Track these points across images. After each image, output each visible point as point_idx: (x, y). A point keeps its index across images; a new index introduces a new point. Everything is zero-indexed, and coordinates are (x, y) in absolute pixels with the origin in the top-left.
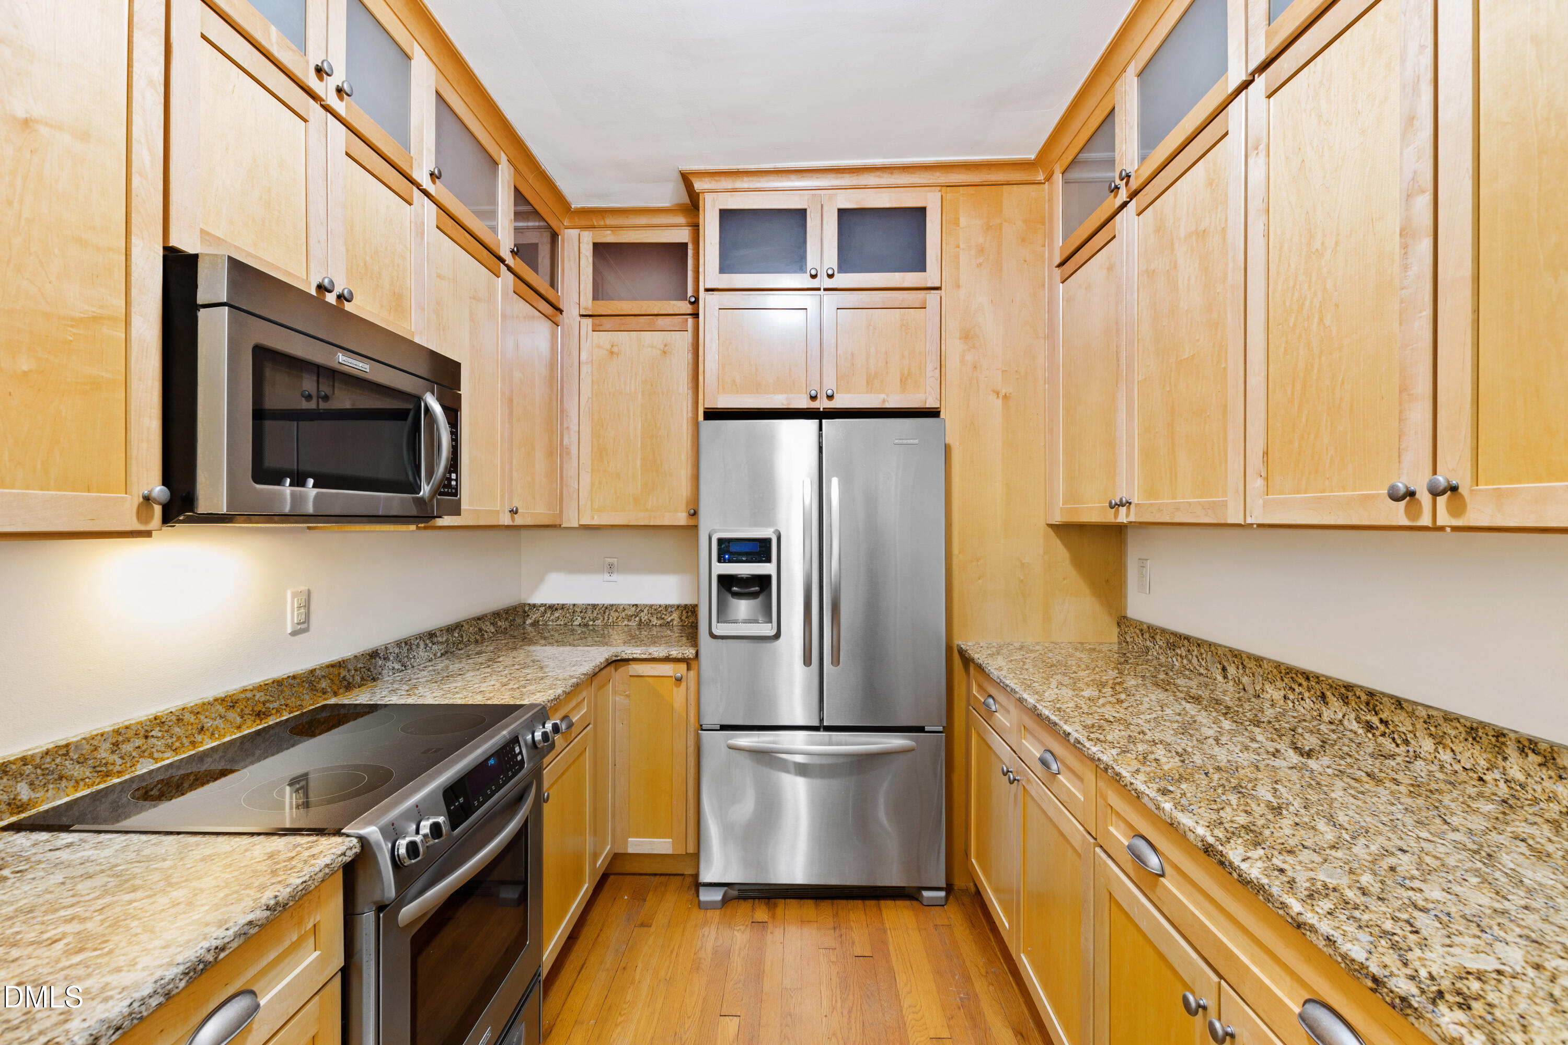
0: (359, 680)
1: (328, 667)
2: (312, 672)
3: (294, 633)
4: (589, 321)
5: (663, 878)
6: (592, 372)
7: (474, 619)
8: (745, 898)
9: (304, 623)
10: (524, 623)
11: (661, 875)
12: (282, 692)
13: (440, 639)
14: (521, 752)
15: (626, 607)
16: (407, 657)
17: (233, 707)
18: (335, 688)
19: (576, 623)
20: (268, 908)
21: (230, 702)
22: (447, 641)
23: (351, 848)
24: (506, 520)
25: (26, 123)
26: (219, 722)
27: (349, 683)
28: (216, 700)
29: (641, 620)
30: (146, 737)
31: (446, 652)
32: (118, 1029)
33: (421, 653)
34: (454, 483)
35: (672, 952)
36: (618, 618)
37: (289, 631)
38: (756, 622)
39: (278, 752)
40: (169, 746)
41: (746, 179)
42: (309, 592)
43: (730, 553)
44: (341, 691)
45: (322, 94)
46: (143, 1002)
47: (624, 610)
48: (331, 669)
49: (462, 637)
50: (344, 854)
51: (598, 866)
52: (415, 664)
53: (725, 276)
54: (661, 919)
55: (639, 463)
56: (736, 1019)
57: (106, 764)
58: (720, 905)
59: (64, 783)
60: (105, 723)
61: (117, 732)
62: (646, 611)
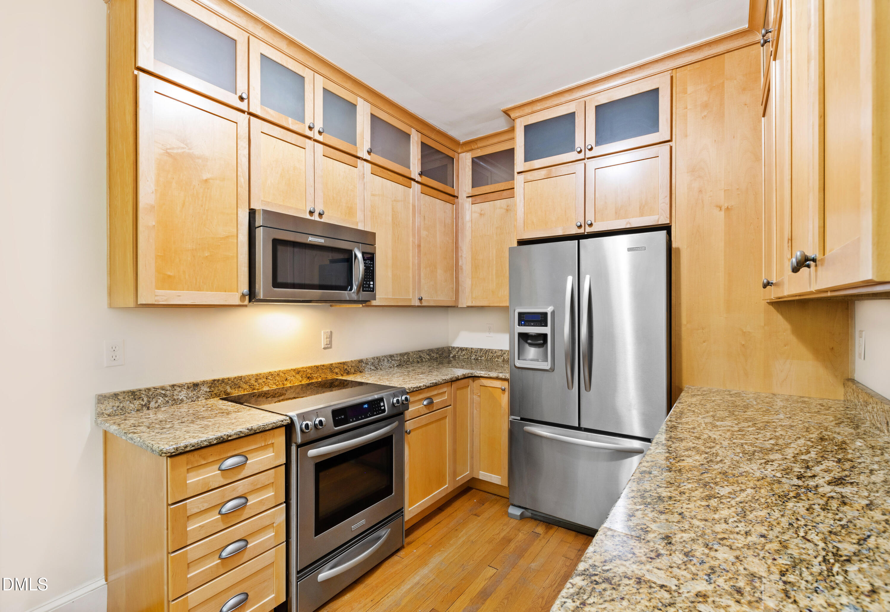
0: (353, 371)
1: (338, 363)
2: (331, 365)
3: (325, 348)
4: (470, 199)
5: (498, 498)
6: (472, 226)
7: (417, 351)
8: (536, 519)
9: (329, 344)
10: (449, 356)
11: (498, 496)
12: (318, 370)
13: (396, 359)
14: (384, 406)
15: (497, 351)
16: (378, 364)
17: (298, 373)
18: (342, 373)
19: (472, 358)
20: (248, 429)
21: (297, 372)
22: (400, 360)
23: (286, 420)
24: (417, 303)
25: (206, 181)
26: (292, 378)
27: (348, 372)
28: (292, 370)
29: (504, 358)
30: (267, 379)
31: (400, 365)
32: (193, 446)
33: (385, 363)
34: (372, 286)
35: (482, 531)
36: (492, 357)
37: (323, 347)
38: (537, 360)
39: (316, 394)
40: (275, 384)
41: (538, 104)
42: (331, 332)
43: (525, 321)
44: (345, 374)
45: (312, 136)
46: (202, 441)
47: (496, 352)
48: (340, 365)
49: (409, 359)
50: (282, 421)
51: (457, 479)
52: (382, 368)
53: (528, 163)
54: (486, 515)
55: (494, 272)
56: (495, 571)
57: (253, 385)
58: (519, 518)
59: (240, 389)
60: (254, 372)
61: (257, 375)
62: (506, 354)
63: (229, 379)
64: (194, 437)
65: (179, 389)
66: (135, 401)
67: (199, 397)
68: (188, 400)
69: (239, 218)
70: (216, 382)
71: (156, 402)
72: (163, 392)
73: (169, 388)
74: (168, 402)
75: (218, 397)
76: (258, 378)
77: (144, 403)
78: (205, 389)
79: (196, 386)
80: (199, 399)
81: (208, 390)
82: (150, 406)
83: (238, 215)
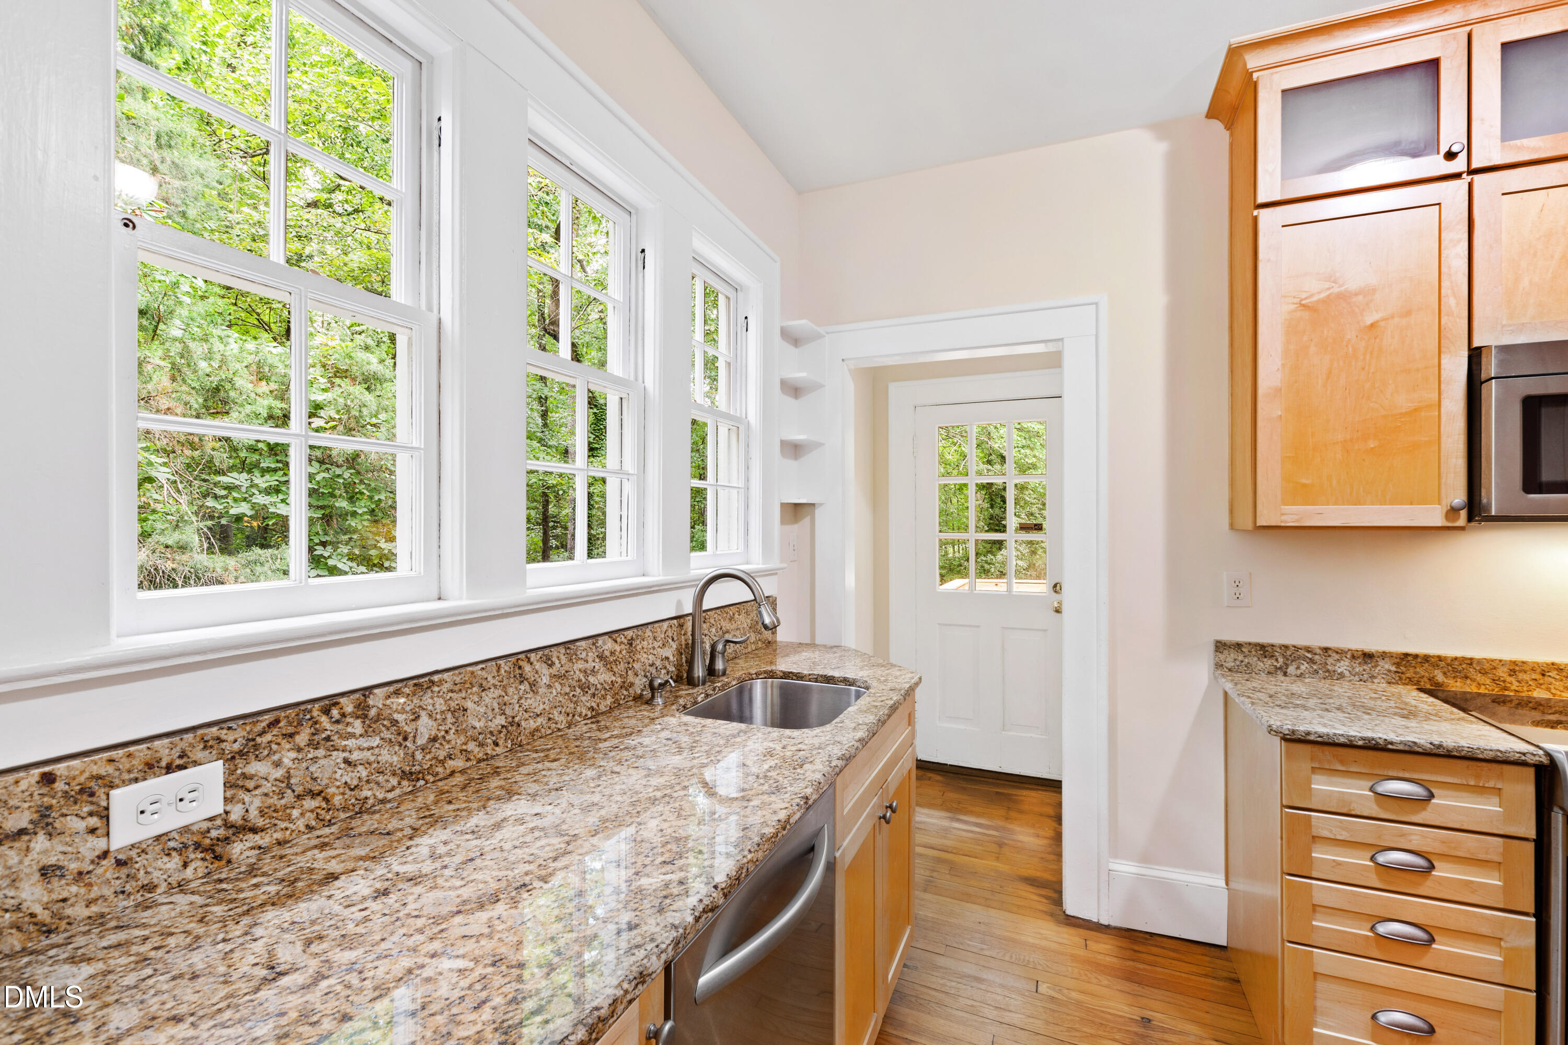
23: (1536, 755)
25: (1372, 325)
30: (1544, 675)
32: (1320, 737)
46: (1335, 734)
57: (1504, 681)
59: (1468, 682)
61: (1514, 663)
63: (1440, 658)
64: (1325, 725)
65: (1337, 657)
66: (1265, 660)
67: (1373, 677)
68: (1352, 677)
69: (1442, 372)
70: (1410, 658)
71: (1298, 668)
72: (1309, 655)
73: (1318, 651)
74: (1316, 672)
75: (1415, 685)
76: (1517, 668)
77: (1278, 665)
78: (1387, 666)
79: (1368, 657)
80: (1376, 681)
81: (1393, 668)
82: (1288, 670)
83: (1442, 367)
